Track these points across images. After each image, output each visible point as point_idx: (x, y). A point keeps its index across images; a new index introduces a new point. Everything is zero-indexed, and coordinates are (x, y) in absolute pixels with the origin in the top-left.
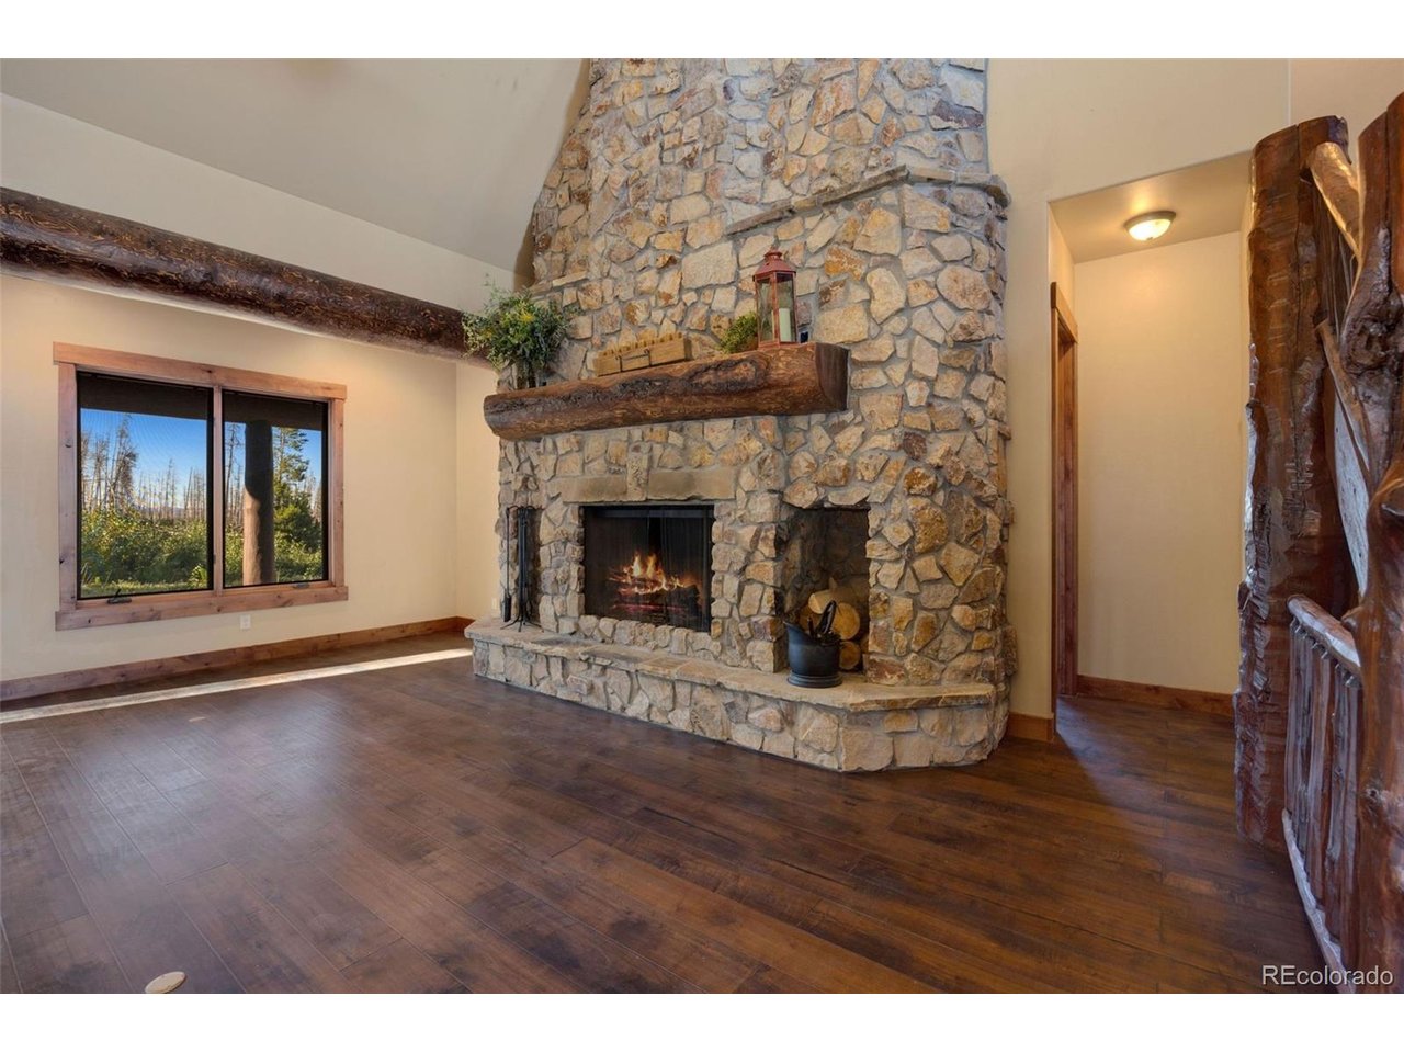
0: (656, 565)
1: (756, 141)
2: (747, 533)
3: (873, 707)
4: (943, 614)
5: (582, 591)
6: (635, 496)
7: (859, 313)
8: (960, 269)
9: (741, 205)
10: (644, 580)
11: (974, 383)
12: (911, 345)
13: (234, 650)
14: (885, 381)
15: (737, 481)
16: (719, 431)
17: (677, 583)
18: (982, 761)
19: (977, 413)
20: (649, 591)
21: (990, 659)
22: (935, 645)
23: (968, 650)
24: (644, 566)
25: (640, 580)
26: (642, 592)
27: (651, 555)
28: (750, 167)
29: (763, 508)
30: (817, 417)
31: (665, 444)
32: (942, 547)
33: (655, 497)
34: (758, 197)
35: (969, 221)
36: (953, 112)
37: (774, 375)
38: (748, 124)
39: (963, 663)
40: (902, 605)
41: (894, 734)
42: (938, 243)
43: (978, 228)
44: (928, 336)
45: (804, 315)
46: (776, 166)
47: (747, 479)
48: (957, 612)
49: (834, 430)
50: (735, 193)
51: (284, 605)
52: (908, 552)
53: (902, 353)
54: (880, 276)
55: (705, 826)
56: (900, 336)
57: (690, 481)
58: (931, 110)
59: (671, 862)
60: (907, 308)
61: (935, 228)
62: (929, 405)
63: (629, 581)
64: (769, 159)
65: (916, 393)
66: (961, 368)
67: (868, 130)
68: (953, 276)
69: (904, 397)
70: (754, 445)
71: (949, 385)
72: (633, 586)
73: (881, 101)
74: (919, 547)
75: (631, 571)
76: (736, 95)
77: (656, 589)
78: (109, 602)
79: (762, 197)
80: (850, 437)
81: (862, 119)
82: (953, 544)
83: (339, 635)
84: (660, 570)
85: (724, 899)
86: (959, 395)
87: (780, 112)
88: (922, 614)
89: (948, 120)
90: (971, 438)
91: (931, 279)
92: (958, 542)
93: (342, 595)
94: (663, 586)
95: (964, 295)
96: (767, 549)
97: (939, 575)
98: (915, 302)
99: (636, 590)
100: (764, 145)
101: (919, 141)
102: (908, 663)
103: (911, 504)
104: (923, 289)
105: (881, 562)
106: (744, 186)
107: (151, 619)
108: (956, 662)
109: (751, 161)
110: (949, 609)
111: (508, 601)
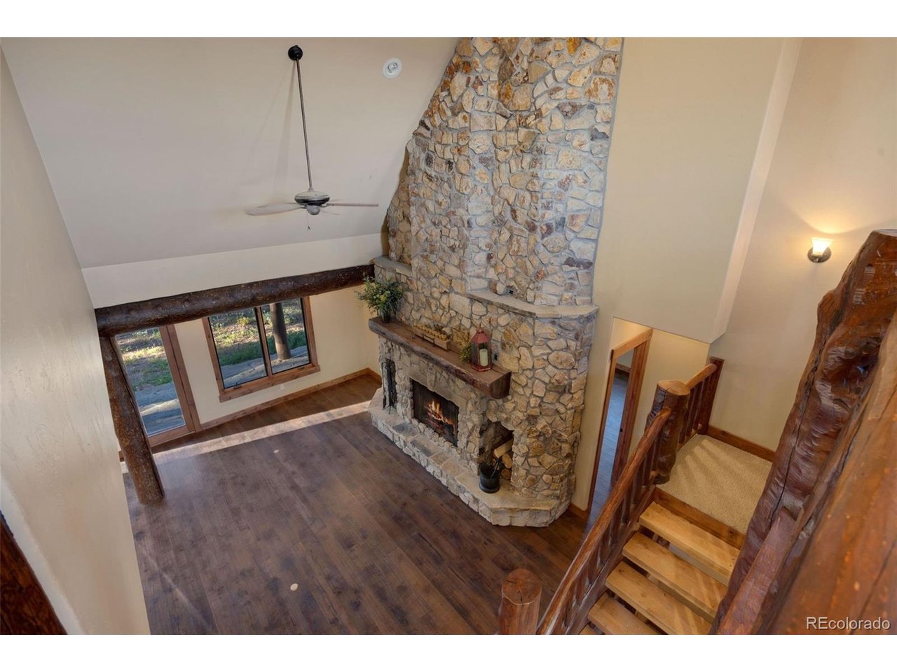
0: (440, 408)
1: (484, 248)
2: (470, 425)
3: (503, 509)
4: (539, 477)
5: (413, 408)
6: (430, 388)
7: (516, 361)
8: (561, 353)
9: (475, 280)
10: (435, 413)
11: (562, 397)
12: (533, 383)
13: (280, 398)
14: (523, 393)
15: (466, 406)
16: (460, 382)
17: (447, 421)
18: (546, 527)
19: (562, 409)
20: (437, 419)
21: (558, 492)
22: (535, 486)
23: (549, 488)
24: (436, 407)
26: (435, 418)
27: (438, 405)
28: (480, 261)
29: (476, 419)
31: (441, 374)
32: (540, 456)
33: (438, 393)
34: (483, 276)
35: (567, 332)
36: (575, 263)
38: (480, 239)
39: (545, 493)
40: (523, 472)
41: (511, 517)
42: (550, 343)
43: (571, 335)
44: (543, 379)
45: (495, 350)
46: (493, 261)
47: (471, 406)
48: (545, 477)
49: (505, 402)
50: (472, 274)
51: (296, 378)
52: (526, 456)
53: (530, 385)
54: (524, 350)
55: (435, 547)
56: (530, 379)
58: (563, 263)
59: (419, 563)
60: (533, 368)
61: (549, 337)
62: (540, 405)
63: (431, 411)
64: (489, 257)
65: (533, 402)
66: (558, 392)
67: (531, 270)
68: (556, 356)
69: (529, 402)
70: (473, 395)
71: (551, 397)
72: (432, 414)
73: (537, 259)
74: (531, 455)
76: (474, 225)
77: (439, 419)
78: (235, 388)
79: (486, 275)
80: (510, 405)
81: (528, 263)
82: (546, 454)
83: (318, 385)
84: (441, 413)
85: (430, 582)
86: (554, 401)
87: (496, 235)
88: (530, 476)
89: (572, 266)
90: (558, 418)
91: (545, 357)
92: (548, 454)
93: (318, 370)
94: (442, 419)
95: (561, 363)
96: (476, 434)
97: (538, 465)
98: (536, 367)
99: (433, 416)
100: (488, 249)
101: (556, 278)
102: (523, 490)
103: (528, 441)
104: (541, 362)
105: (517, 455)
106: (476, 271)
107: (250, 393)
108: (542, 493)
109: (481, 258)
110: (542, 476)
111: (385, 400)
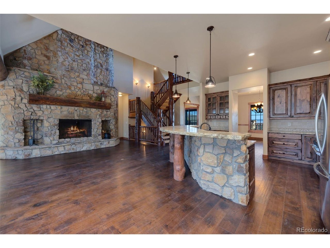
0: (77, 128)
1: (93, 72)
2: (98, 123)
6: (76, 118)
7: (110, 100)
9: (92, 80)
10: (74, 130)
15: (96, 117)
16: (93, 110)
17: (81, 130)
20: (75, 132)
24: (74, 128)
25: (73, 130)
26: (73, 132)
27: (75, 126)
29: (100, 120)
30: (105, 110)
31: (83, 111)
33: (80, 118)
37: (106, 106)
38: (93, 69)
47: (98, 117)
49: (107, 112)
57: (88, 116)
63: (70, 131)
64: (94, 75)
70: (99, 112)
72: (71, 132)
75: (71, 129)
77: (77, 132)
80: (109, 113)
84: (78, 128)
94: (78, 131)
96: (100, 125)
99: (72, 132)
105: (112, 126)
106: (92, 78)
